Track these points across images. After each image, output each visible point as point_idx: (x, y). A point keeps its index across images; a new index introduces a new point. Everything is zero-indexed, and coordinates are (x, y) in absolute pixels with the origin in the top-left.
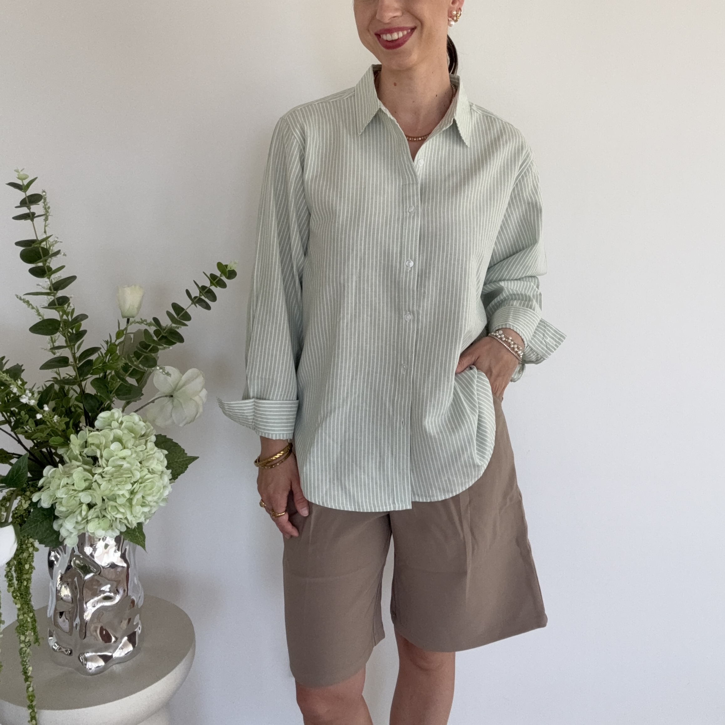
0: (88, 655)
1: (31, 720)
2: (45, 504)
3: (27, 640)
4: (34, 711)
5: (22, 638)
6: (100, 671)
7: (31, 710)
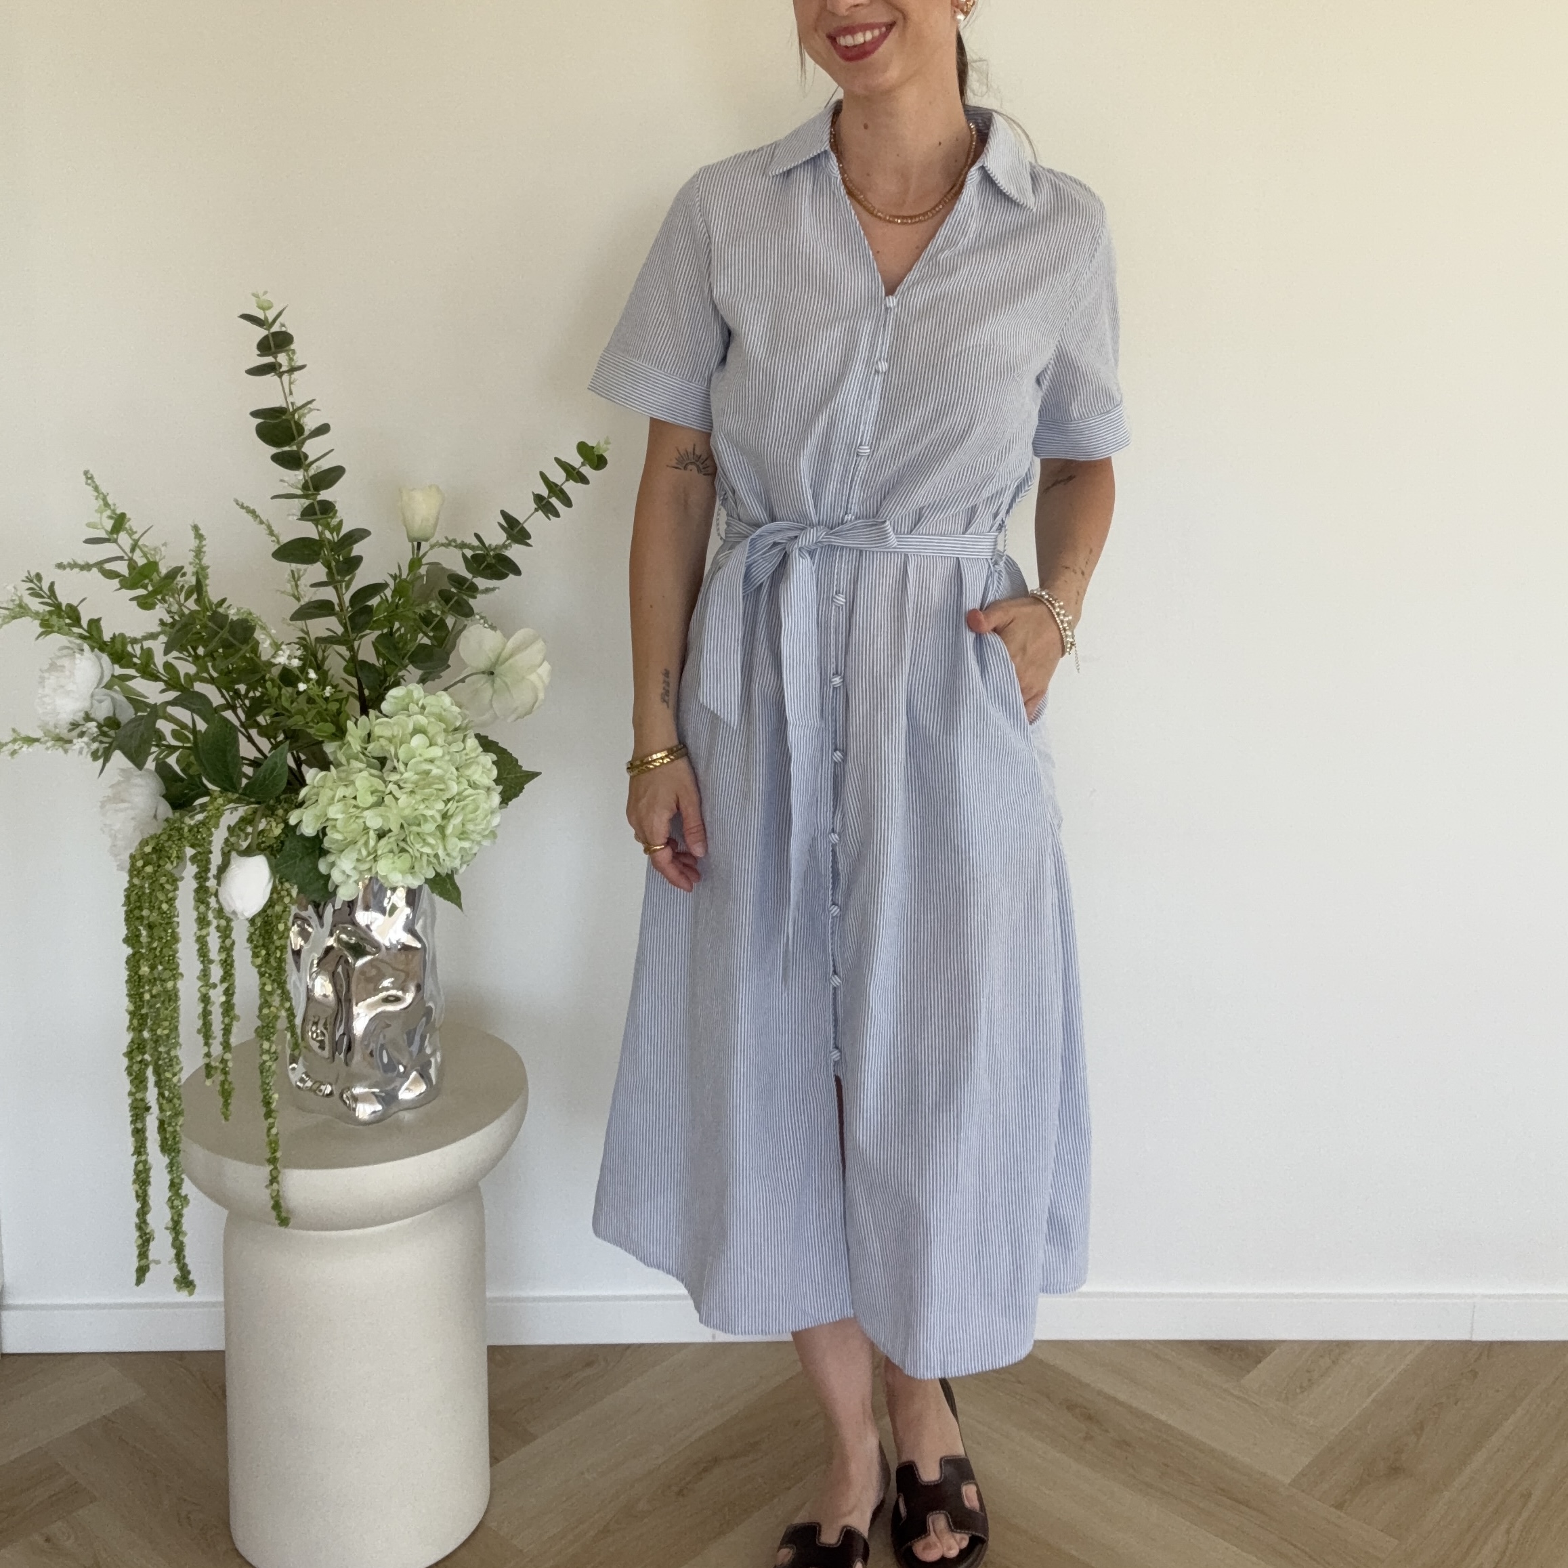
0: (358, 1090)
1: (271, 1182)
2: (309, 830)
3: (273, 1050)
4: (275, 1168)
5: (266, 1045)
6: (377, 1120)
7: (272, 1167)
